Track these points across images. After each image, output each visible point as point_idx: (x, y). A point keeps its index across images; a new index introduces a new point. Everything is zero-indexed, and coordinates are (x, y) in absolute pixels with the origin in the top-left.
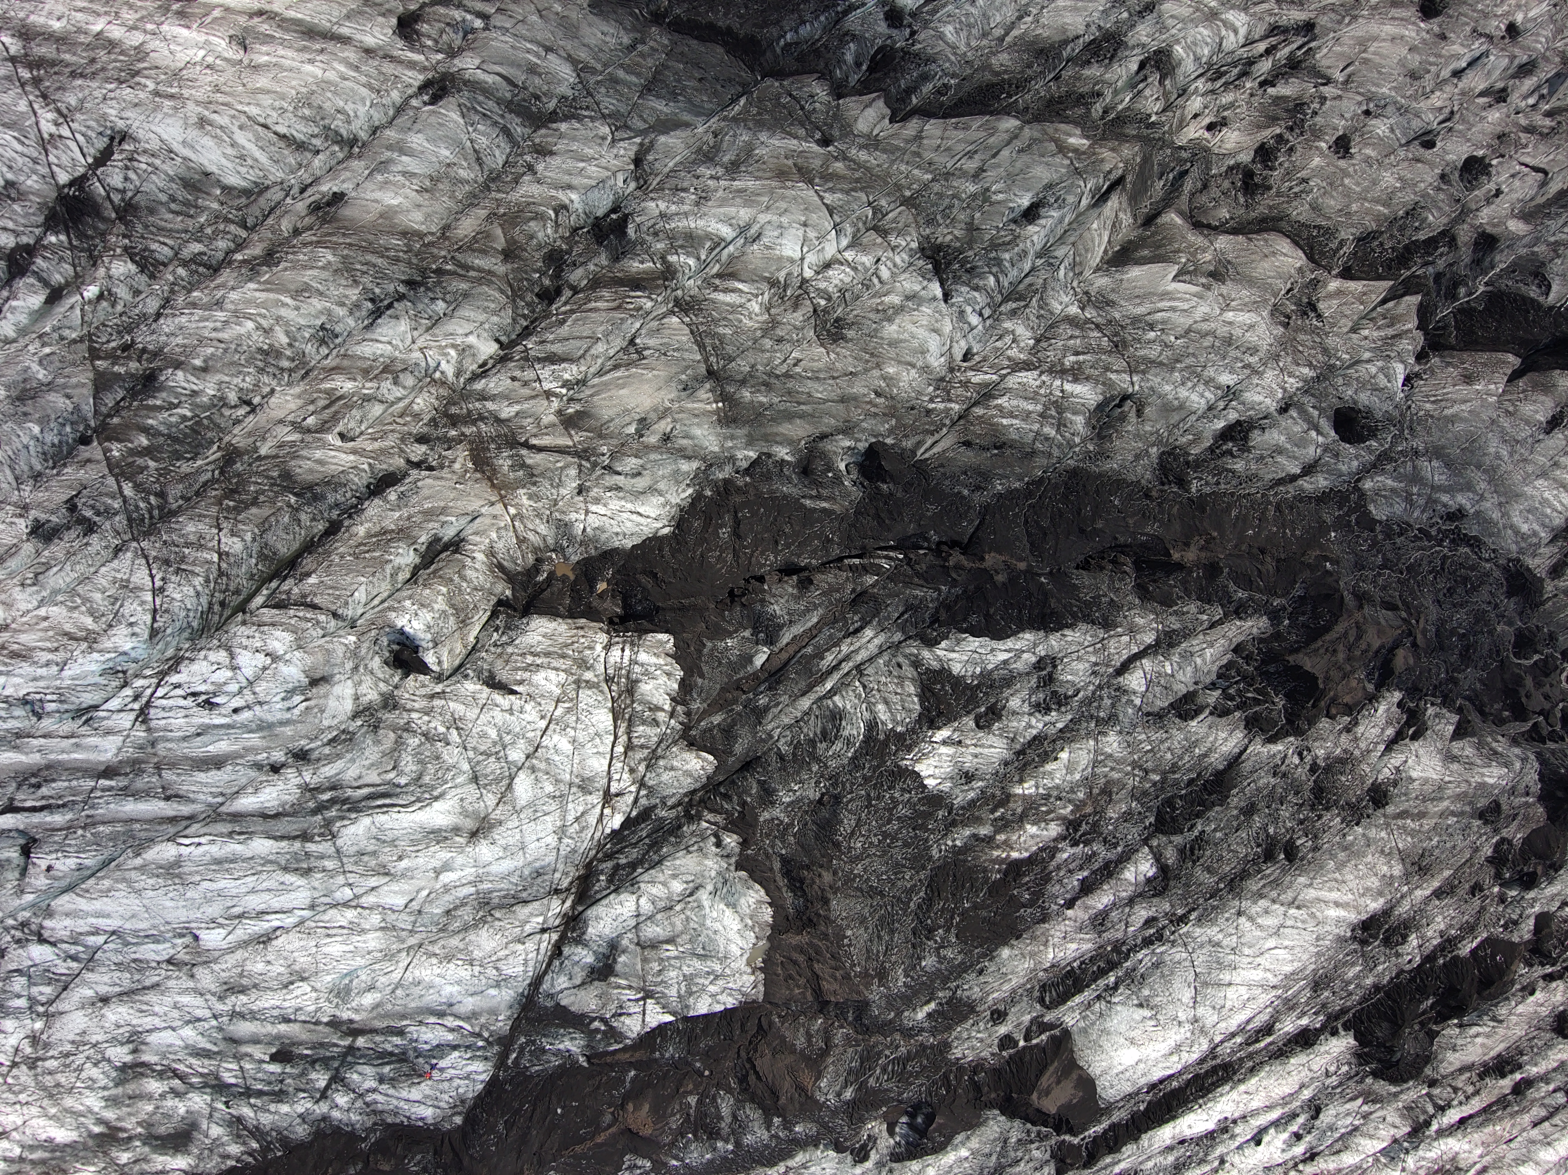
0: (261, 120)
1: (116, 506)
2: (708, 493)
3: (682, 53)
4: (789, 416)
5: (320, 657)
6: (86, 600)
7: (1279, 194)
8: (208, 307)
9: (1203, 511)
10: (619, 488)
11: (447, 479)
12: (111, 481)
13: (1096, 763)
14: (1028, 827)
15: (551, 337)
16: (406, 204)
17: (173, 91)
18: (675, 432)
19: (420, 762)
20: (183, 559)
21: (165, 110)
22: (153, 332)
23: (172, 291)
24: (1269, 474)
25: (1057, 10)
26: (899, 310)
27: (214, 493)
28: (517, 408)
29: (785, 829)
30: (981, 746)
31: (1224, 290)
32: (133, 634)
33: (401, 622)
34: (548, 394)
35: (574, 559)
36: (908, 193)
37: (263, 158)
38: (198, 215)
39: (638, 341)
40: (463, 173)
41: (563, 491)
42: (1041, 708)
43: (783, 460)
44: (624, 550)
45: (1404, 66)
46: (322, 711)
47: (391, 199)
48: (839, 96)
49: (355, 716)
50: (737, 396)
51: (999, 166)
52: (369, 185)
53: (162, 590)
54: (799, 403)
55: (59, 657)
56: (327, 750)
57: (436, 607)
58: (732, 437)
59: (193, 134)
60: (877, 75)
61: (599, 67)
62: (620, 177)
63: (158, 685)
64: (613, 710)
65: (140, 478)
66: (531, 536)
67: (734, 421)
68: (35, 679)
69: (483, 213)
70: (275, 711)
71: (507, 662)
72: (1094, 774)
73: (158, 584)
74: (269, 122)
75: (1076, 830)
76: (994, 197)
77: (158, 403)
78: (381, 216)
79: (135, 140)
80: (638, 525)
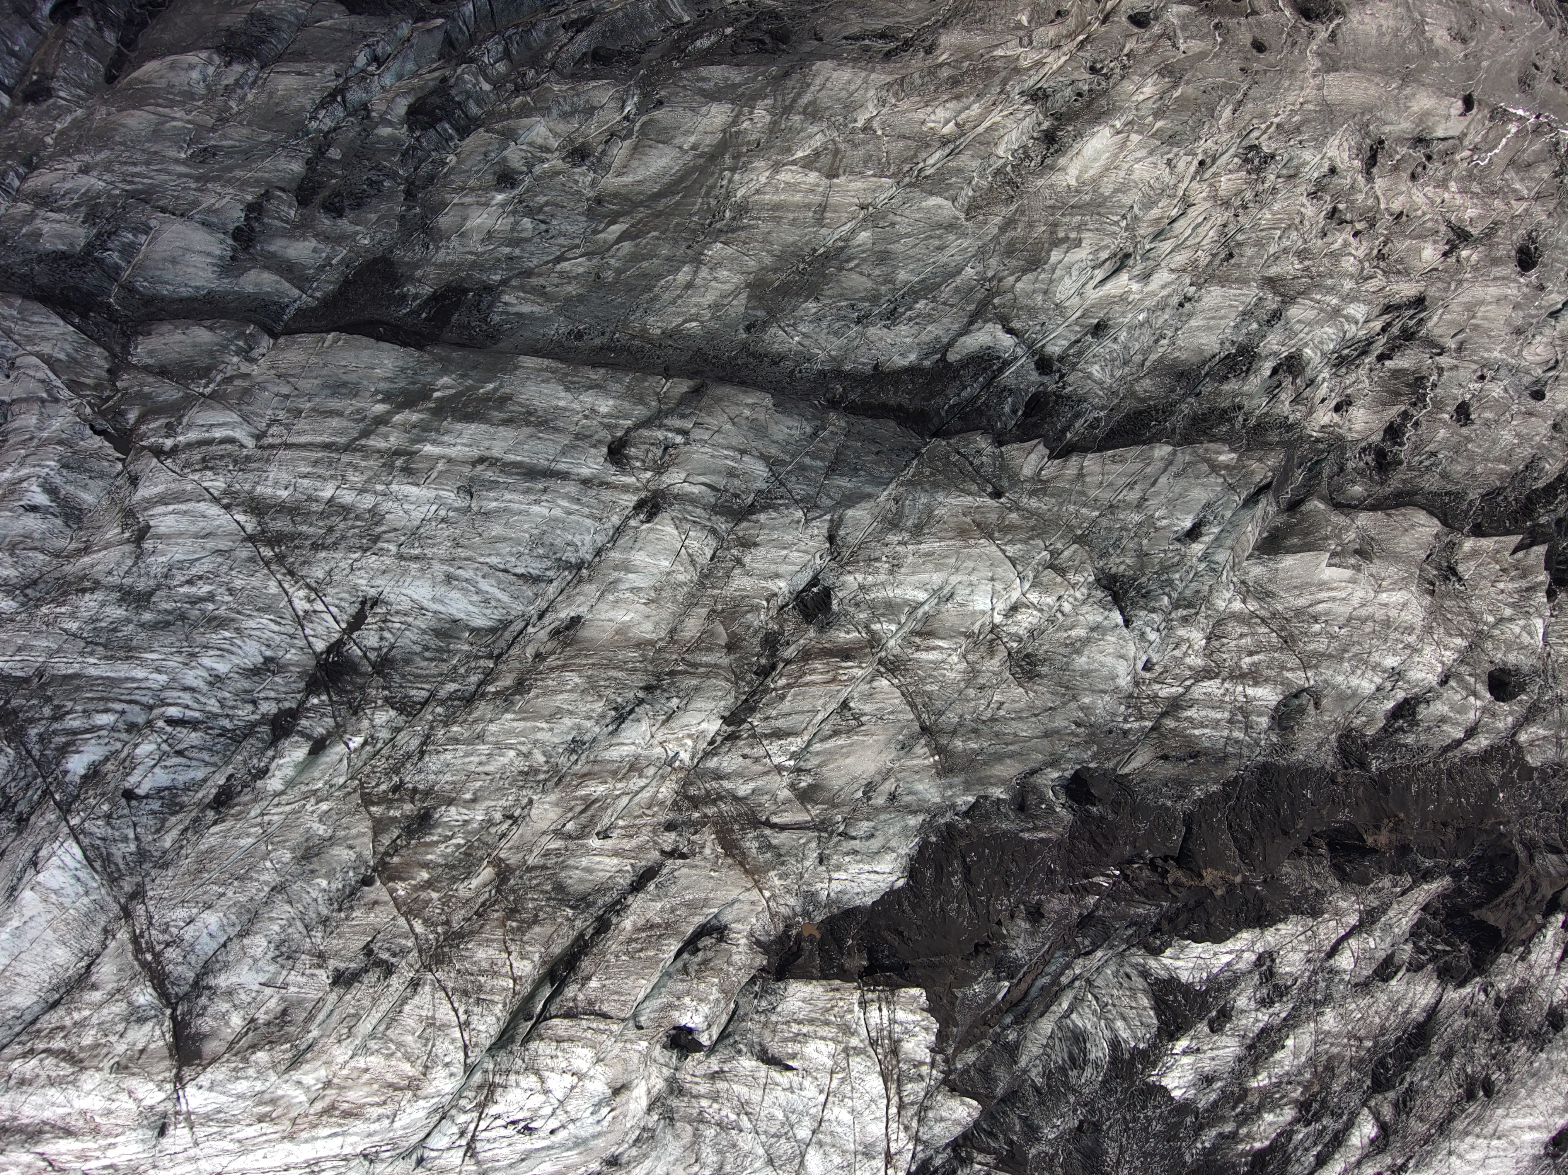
0: (502, 566)
1: (410, 944)
2: (933, 839)
3: (859, 433)
4: (1000, 758)
5: (619, 1068)
6: (400, 1045)
7: (1410, 468)
8: (469, 742)
9: (1387, 792)
10: (855, 852)
11: (701, 868)
12: (402, 921)
13: (1317, 1043)
14: (1266, 1115)
15: (774, 713)
16: (637, 617)
17: (417, 551)
18: (899, 791)
19: (720, 1152)
20: (480, 988)
21: (413, 573)
22: (420, 771)
23: (432, 728)
24: (1437, 742)
25: (1191, 331)
26: (1086, 642)
27: (496, 915)
28: (752, 785)
29: (1052, 1160)
30: (1217, 1049)
31: (1373, 569)
32: (451, 1075)
33: (685, 1019)
34: (779, 769)
35: (818, 919)
36: (1079, 532)
37: (504, 597)
38: (451, 658)
39: (852, 705)
40: (681, 578)
41: (807, 863)
42: (1265, 1003)
43: (998, 799)
44: (865, 907)
45: (1510, 325)
46: (625, 1116)
47: (623, 616)
48: (1001, 444)
49: (649, 1110)
50: (950, 747)
51: (1159, 494)
52: (601, 606)
53: (467, 1023)
54: (1007, 744)
55: (388, 1109)
56: (634, 1152)
57: (711, 998)
58: (951, 786)
59: (441, 590)
60: (1034, 419)
61: (788, 458)
62: (818, 556)
63: (480, 1119)
64: (882, 1073)
65: (427, 912)
66: (782, 909)
67: (951, 770)
68: (370, 1135)
69: (704, 611)
70: (587, 1127)
71: (774, 1032)
72: (1316, 1053)
73: (463, 1018)
74: (508, 566)
75: (1308, 1112)
76: (1159, 524)
77: (435, 838)
78: (617, 633)
79: (387, 603)
80: (876, 882)
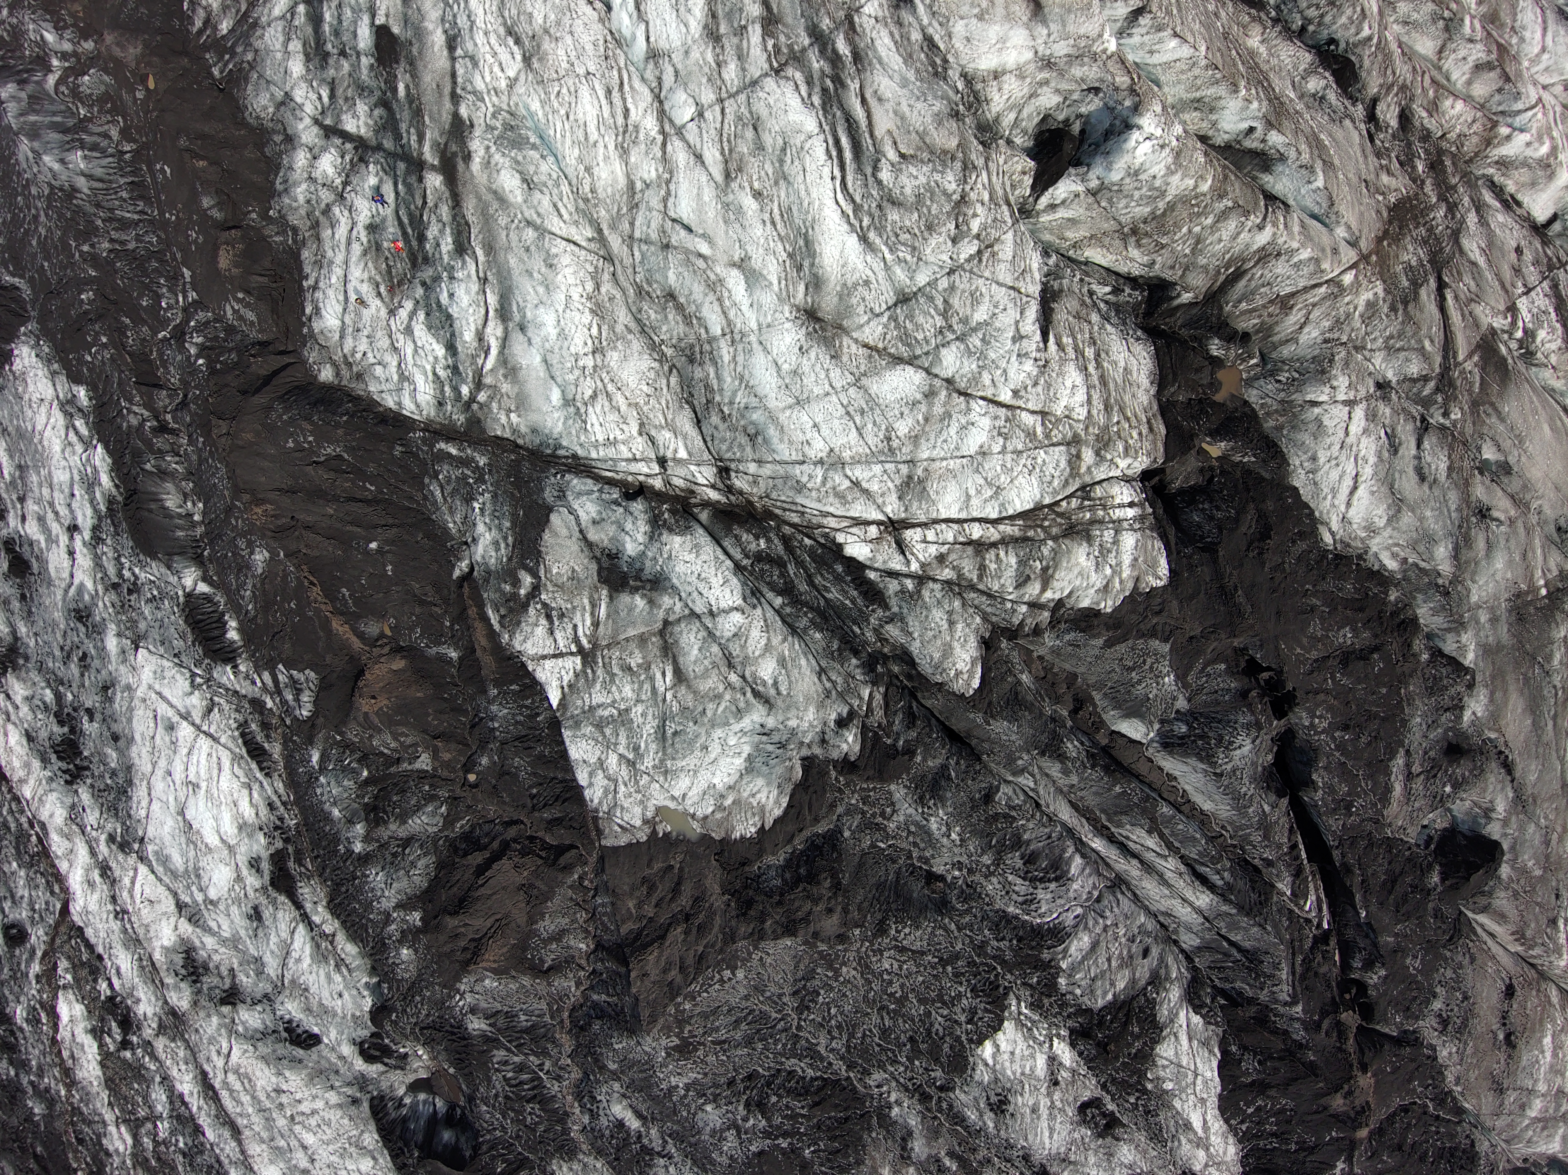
2: (1393, 595)
4: (1534, 706)
10: (1394, 449)
18: (1493, 525)
19: (919, 199)
30: (1052, 1117)
33: (1148, 125)
35: (1252, 396)
41: (1379, 358)
43: (1462, 708)
44: (1285, 473)
50: (1558, 615)
54: (1555, 718)
56: (915, 36)
58: (1494, 620)
64: (1038, 507)
66: (1295, 318)
67: (1519, 618)
71: (1077, 316)
80: (1334, 492)
